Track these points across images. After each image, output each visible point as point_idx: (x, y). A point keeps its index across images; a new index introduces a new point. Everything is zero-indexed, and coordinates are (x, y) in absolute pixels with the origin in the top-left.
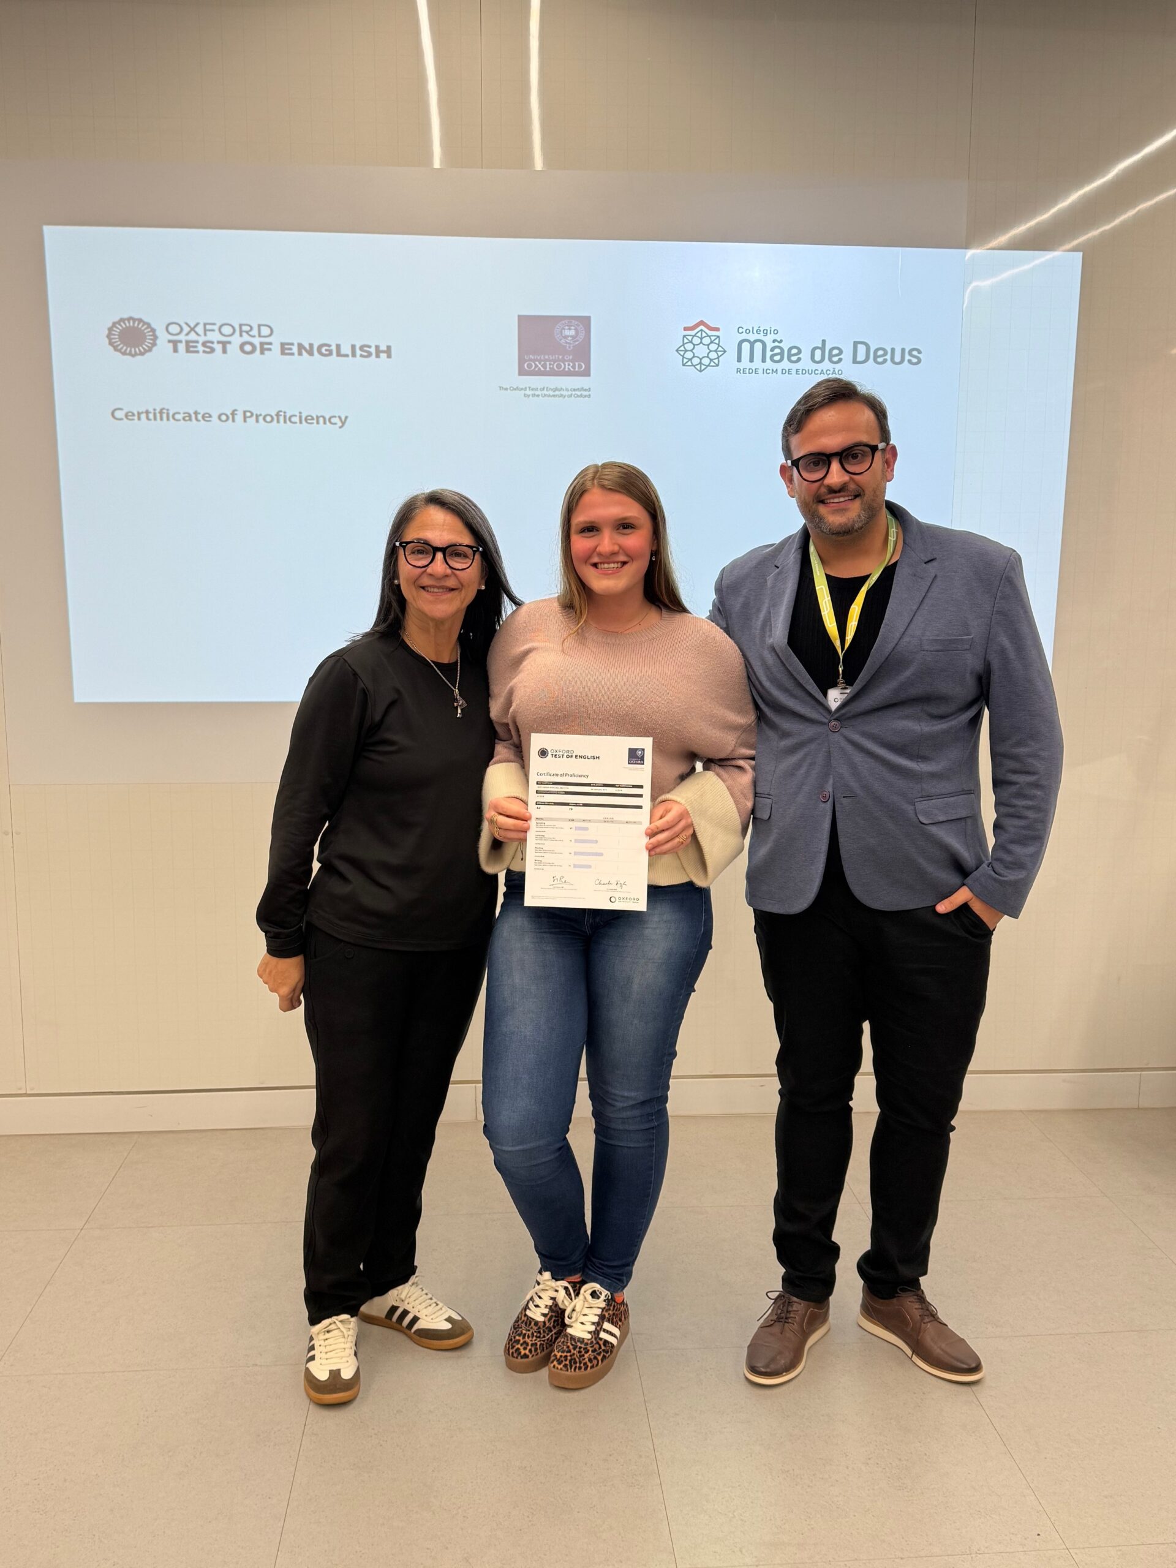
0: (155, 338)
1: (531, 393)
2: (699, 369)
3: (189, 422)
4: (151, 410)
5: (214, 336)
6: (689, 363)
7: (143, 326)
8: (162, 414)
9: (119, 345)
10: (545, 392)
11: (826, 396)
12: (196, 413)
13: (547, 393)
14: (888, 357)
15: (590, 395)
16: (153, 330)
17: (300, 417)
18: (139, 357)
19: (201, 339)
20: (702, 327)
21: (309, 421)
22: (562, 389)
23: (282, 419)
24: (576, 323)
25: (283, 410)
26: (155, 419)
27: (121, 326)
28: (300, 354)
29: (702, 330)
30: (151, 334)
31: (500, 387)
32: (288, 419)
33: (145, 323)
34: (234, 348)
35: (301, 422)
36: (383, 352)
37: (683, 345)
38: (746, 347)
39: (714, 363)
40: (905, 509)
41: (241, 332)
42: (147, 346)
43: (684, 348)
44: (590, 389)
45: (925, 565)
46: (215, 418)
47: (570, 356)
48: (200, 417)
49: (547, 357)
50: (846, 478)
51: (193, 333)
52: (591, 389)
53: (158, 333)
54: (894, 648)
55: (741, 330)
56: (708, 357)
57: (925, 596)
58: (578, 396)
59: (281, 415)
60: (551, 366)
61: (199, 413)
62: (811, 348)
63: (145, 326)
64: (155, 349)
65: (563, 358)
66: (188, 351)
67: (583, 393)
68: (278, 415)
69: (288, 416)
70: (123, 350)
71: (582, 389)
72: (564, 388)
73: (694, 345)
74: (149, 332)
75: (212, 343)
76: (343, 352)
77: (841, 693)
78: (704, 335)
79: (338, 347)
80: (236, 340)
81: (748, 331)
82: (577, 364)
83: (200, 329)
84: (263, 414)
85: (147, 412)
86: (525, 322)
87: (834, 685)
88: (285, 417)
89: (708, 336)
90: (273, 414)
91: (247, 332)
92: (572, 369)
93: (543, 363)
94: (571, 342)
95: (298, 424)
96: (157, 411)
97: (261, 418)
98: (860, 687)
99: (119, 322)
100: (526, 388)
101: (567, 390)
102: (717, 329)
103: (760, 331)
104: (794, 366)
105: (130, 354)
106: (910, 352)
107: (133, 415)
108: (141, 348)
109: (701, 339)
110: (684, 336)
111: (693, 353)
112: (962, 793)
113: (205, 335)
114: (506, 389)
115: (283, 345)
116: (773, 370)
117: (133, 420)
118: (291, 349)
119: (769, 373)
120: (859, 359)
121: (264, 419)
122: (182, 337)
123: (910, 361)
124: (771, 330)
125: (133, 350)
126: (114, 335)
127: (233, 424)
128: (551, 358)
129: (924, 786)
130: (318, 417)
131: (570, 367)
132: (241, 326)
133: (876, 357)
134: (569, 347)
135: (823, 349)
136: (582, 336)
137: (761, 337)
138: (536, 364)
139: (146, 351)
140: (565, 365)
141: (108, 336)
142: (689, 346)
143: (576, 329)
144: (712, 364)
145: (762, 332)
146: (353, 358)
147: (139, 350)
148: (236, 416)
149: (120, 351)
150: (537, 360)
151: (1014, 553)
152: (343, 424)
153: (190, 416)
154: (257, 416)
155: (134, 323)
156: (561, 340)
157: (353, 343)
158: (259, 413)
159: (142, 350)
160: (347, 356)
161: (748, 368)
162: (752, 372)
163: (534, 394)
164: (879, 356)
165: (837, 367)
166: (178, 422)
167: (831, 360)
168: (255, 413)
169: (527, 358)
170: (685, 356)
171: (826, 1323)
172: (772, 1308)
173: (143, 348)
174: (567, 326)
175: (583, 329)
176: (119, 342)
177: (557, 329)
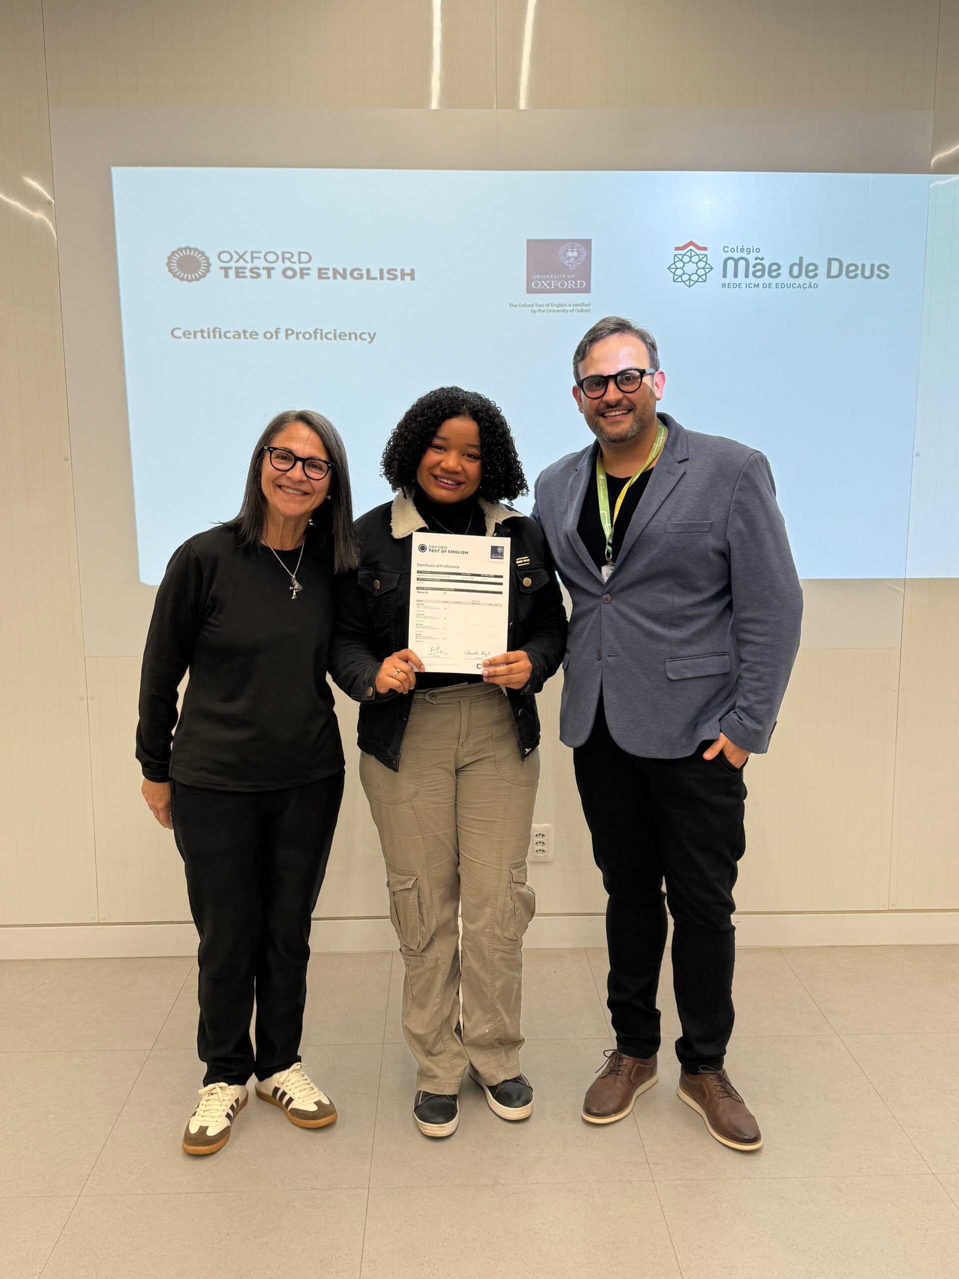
0: (209, 265)
1: (538, 308)
2: (688, 284)
3: (238, 339)
4: (206, 329)
5: (260, 263)
6: (680, 280)
7: (198, 255)
8: (216, 333)
9: (177, 272)
12: (244, 332)
13: (552, 308)
14: (859, 272)
16: (207, 258)
17: (335, 334)
18: (194, 282)
19: (249, 266)
20: (691, 247)
22: (565, 305)
23: (319, 335)
24: (579, 245)
25: (320, 328)
26: (209, 337)
27: (179, 255)
28: (335, 278)
29: (691, 250)
30: (205, 261)
31: (510, 304)
32: (324, 336)
33: (200, 252)
34: (277, 273)
35: (335, 338)
36: (408, 275)
37: (674, 263)
38: (731, 263)
39: (702, 279)
41: (283, 259)
42: (201, 272)
43: (675, 265)
44: (590, 304)
45: (678, 464)
46: (261, 336)
47: (572, 274)
48: (248, 335)
49: (552, 276)
51: (241, 260)
53: (211, 261)
54: (643, 531)
56: (696, 273)
57: (673, 488)
58: (580, 311)
59: (318, 332)
61: (247, 332)
62: (790, 265)
63: (200, 255)
64: (208, 275)
65: (566, 277)
66: (237, 276)
67: (583, 308)
68: (315, 332)
69: (324, 333)
70: (181, 276)
71: (583, 305)
72: (568, 304)
73: (684, 263)
74: (202, 260)
75: (259, 269)
76: (372, 275)
77: (611, 569)
78: (693, 254)
79: (368, 271)
80: (279, 266)
81: (733, 250)
82: (579, 282)
83: (248, 257)
84: (303, 332)
85: (202, 331)
86: (532, 244)
87: (606, 563)
89: (697, 255)
90: (311, 332)
91: (289, 259)
92: (574, 287)
93: (548, 282)
94: (574, 263)
95: (333, 340)
96: (211, 330)
97: (301, 336)
99: (177, 252)
100: (533, 305)
102: (705, 249)
103: (744, 250)
104: (774, 281)
105: (187, 280)
106: (879, 268)
107: (190, 334)
108: (196, 274)
109: (691, 257)
110: (675, 255)
111: (683, 270)
113: (252, 262)
114: (515, 306)
115: (320, 270)
116: (755, 284)
117: (190, 338)
118: (327, 274)
119: (752, 287)
120: (833, 274)
121: (304, 336)
122: (232, 264)
123: (878, 276)
124: (753, 249)
125: (190, 276)
126: (173, 263)
127: (277, 340)
128: (556, 277)
129: (674, 649)
130: (350, 334)
131: (572, 285)
132: (283, 253)
133: (848, 272)
134: (572, 267)
135: (800, 265)
136: (583, 258)
137: (744, 255)
138: (542, 283)
139: (201, 277)
140: (568, 283)
141: (168, 264)
142: (680, 264)
143: (578, 251)
144: (700, 280)
146: (382, 281)
147: (195, 276)
148: (279, 334)
149: (177, 277)
150: (543, 279)
152: (372, 339)
153: (239, 334)
154: (298, 334)
155: (190, 252)
156: (565, 260)
157: (382, 267)
158: (299, 331)
159: (197, 276)
160: (375, 279)
161: (732, 283)
162: (736, 287)
163: (540, 310)
164: (850, 271)
165: (813, 281)
166: (229, 340)
167: (807, 275)
168: (295, 331)
169: (534, 277)
170: (676, 273)
171: (653, 1077)
172: (607, 1063)
173: (199, 274)
174: (571, 248)
175: (585, 250)
176: (177, 270)
177: (562, 251)
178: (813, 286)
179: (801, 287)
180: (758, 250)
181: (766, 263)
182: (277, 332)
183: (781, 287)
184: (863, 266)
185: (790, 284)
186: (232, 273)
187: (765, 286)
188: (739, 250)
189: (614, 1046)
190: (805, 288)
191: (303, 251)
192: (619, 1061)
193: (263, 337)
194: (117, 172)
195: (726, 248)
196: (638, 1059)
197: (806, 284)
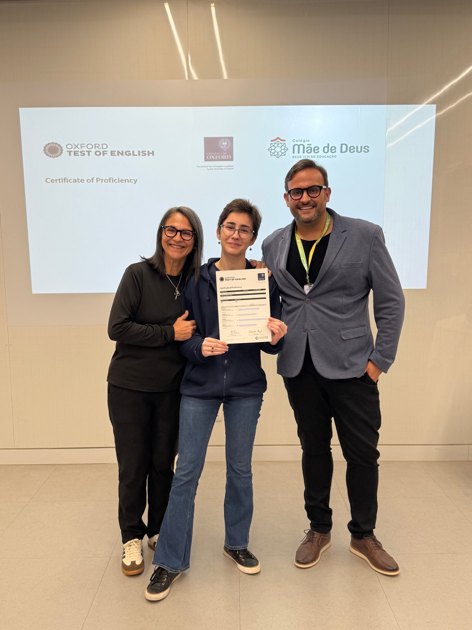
0: (62, 150)
1: (209, 168)
2: (277, 157)
3: (75, 183)
4: (61, 178)
5: (85, 149)
6: (273, 155)
7: (57, 146)
8: (65, 180)
10: (215, 168)
11: (302, 165)
12: (78, 179)
14: (355, 150)
15: (233, 168)
16: (61, 147)
17: (119, 180)
18: (56, 158)
19: (80, 150)
20: (278, 140)
21: (122, 182)
22: (222, 166)
23: (111, 181)
24: (228, 140)
25: (112, 177)
26: (62, 182)
27: (49, 146)
28: (118, 155)
29: (278, 141)
30: (60, 149)
31: (197, 166)
32: (114, 181)
33: (58, 145)
34: (92, 154)
35: (119, 182)
36: (151, 153)
37: (271, 147)
38: (296, 147)
40: (334, 211)
41: (95, 147)
42: (59, 153)
43: (271, 148)
44: (233, 166)
45: (342, 233)
46: (85, 181)
47: (225, 153)
48: (80, 181)
49: (216, 154)
50: (309, 199)
51: (76, 148)
53: (63, 148)
54: (329, 268)
55: (294, 141)
56: (281, 152)
57: (342, 246)
58: (229, 169)
59: (111, 179)
60: (218, 157)
61: (79, 179)
62: (323, 147)
63: (58, 146)
64: (62, 154)
65: (222, 154)
66: (75, 155)
67: (230, 168)
68: (110, 179)
69: (114, 179)
70: (50, 155)
71: (230, 166)
72: (223, 166)
73: (275, 147)
74: (60, 148)
75: (84, 151)
76: (135, 154)
77: (309, 287)
78: (279, 143)
79: (133, 152)
80: (93, 150)
81: (297, 141)
82: (228, 156)
83: (79, 146)
84: (104, 179)
85: (59, 179)
86: (207, 139)
87: (306, 283)
89: (281, 143)
90: (108, 179)
91: (97, 147)
92: (226, 158)
93: (214, 156)
94: (226, 147)
95: (118, 183)
96: (63, 179)
97: (103, 181)
98: (316, 284)
99: (48, 145)
100: (207, 166)
101: (224, 166)
102: (285, 141)
103: (302, 141)
104: (316, 155)
105: (53, 157)
106: (364, 148)
107: (54, 181)
108: (57, 154)
109: (278, 144)
110: (271, 144)
111: (275, 150)
112: (361, 326)
113: (81, 148)
114: (200, 167)
115: (111, 152)
117: (54, 182)
118: (115, 153)
120: (343, 151)
121: (105, 181)
122: (73, 150)
123: (364, 151)
124: (306, 140)
125: (54, 155)
126: (46, 149)
127: (93, 183)
128: (217, 154)
129: (344, 324)
130: (125, 180)
131: (225, 157)
132: (95, 144)
134: (225, 149)
135: (328, 147)
136: (229, 145)
137: (302, 143)
138: (211, 157)
139: (59, 156)
140: (223, 157)
141: (44, 150)
142: (273, 148)
143: (227, 142)
144: (283, 154)
146: (139, 156)
147: (56, 155)
148: (94, 180)
149: (48, 156)
150: (212, 155)
151: (379, 227)
152: (135, 182)
153: (76, 180)
154: (102, 180)
155: (54, 145)
156: (221, 147)
157: (139, 150)
158: (102, 179)
159: (57, 155)
160: (137, 155)
161: (297, 156)
162: (299, 157)
163: (211, 169)
164: (351, 149)
165: (334, 154)
166: (71, 183)
167: (331, 152)
168: (101, 179)
169: (207, 154)
170: (272, 152)
171: (329, 542)
172: (306, 536)
173: (58, 154)
174: (224, 141)
175: (230, 142)
176: (48, 152)
177: (220, 142)
178: (334, 157)
179: (329, 157)
180: (309, 141)
181: (313, 146)
182: (92, 179)
183: (320, 157)
184: (357, 147)
185: (324, 156)
186: (72, 154)
187: (312, 157)
188: (300, 141)
189: (309, 527)
190: (330, 158)
191: (104, 143)
192: (313, 535)
193: (87, 182)
194: (22, 111)
195: (294, 140)
196: (322, 534)
197: (331, 156)
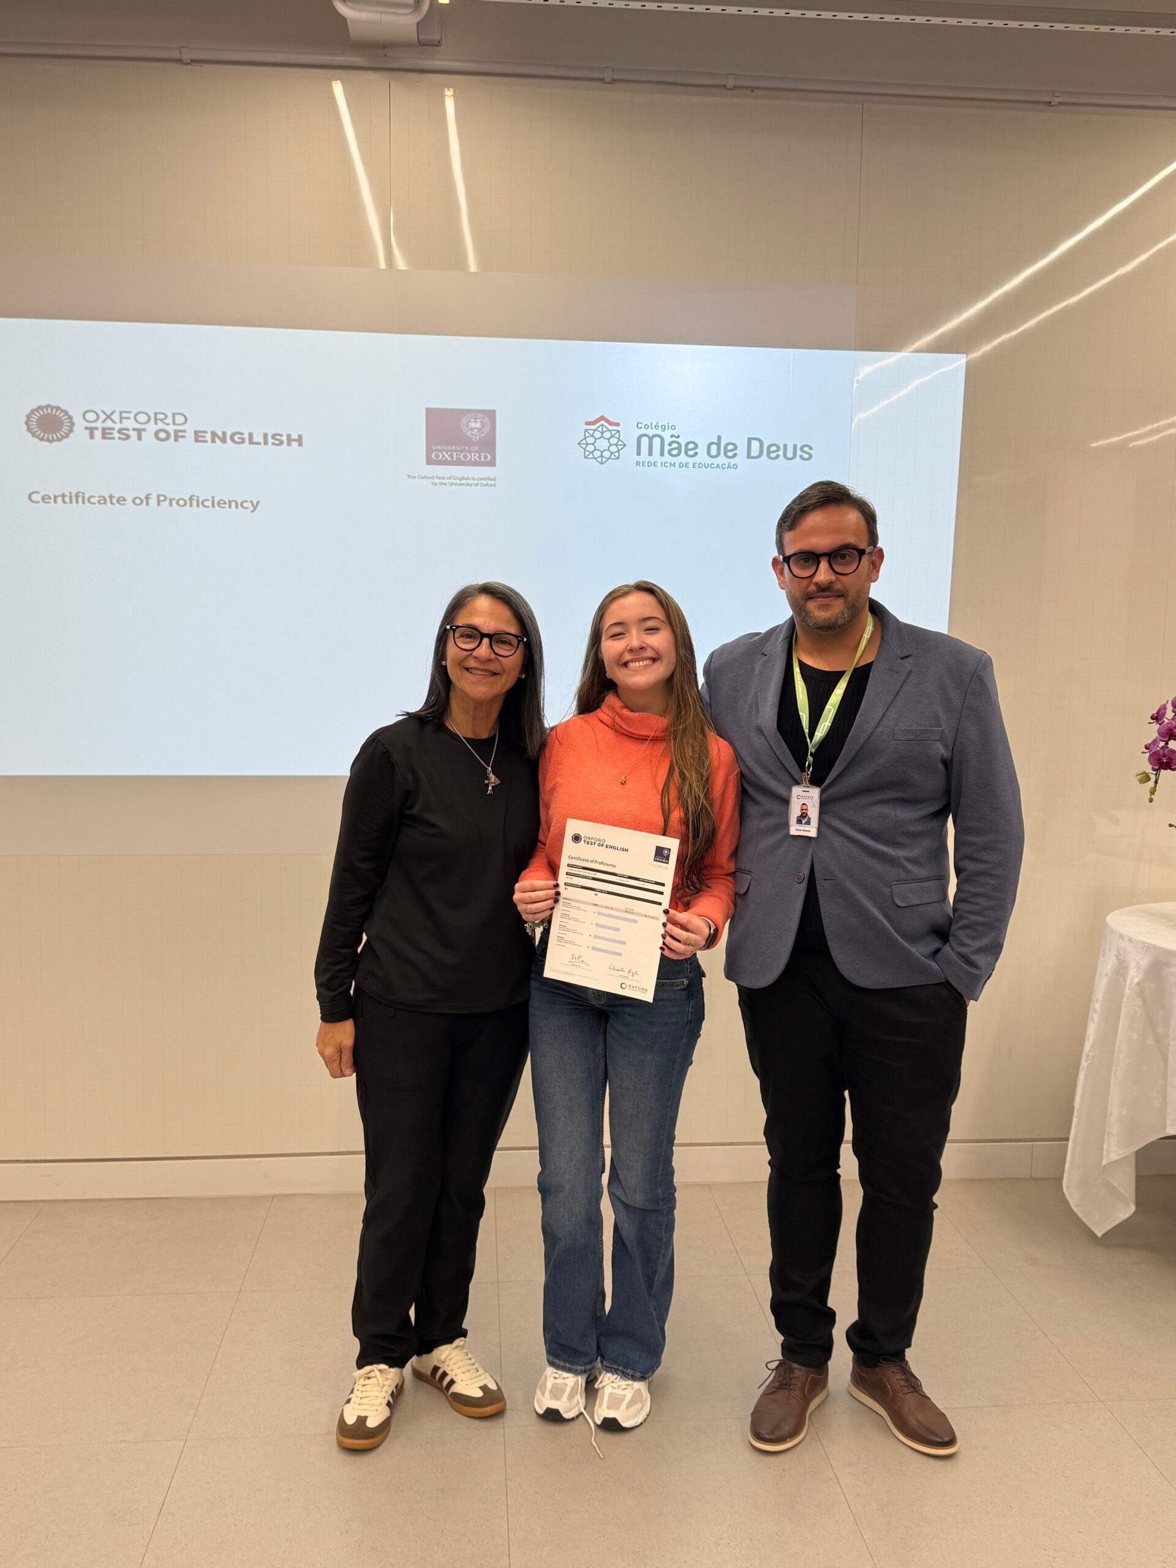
0: (72, 424)
1: (438, 481)
2: (600, 461)
4: (67, 493)
5: (130, 424)
6: (591, 456)
7: (60, 413)
8: (78, 497)
9: (37, 431)
10: (451, 481)
11: (819, 498)
13: (454, 482)
14: (781, 453)
15: (495, 484)
16: (71, 418)
17: (213, 502)
18: (56, 443)
20: (603, 422)
23: (194, 503)
24: (482, 416)
25: (196, 494)
26: (71, 502)
27: (39, 413)
28: (213, 441)
30: (68, 421)
31: (408, 475)
33: (62, 411)
34: (148, 436)
35: (213, 506)
36: (295, 440)
37: (585, 439)
38: (645, 441)
39: (614, 455)
41: (156, 420)
42: (64, 432)
43: (586, 441)
44: (495, 478)
45: (901, 660)
46: (129, 502)
47: (476, 447)
48: (114, 501)
49: (453, 448)
51: (109, 420)
52: (497, 479)
53: (75, 420)
54: (869, 737)
55: (640, 425)
56: (609, 450)
57: (899, 689)
58: (484, 485)
60: (458, 456)
61: (114, 497)
62: (708, 443)
63: (63, 414)
64: (71, 435)
65: (469, 448)
66: (104, 437)
67: (490, 483)
68: (191, 499)
70: (41, 436)
71: (488, 479)
72: (471, 477)
73: (596, 439)
74: (65, 419)
75: (128, 430)
76: (255, 440)
78: (605, 429)
79: (251, 435)
80: (152, 428)
81: (647, 427)
82: (483, 454)
83: (116, 417)
84: (177, 499)
86: (432, 415)
88: (198, 501)
89: (609, 430)
91: (162, 420)
92: (478, 460)
93: (450, 453)
94: (478, 434)
95: (211, 508)
96: (73, 494)
97: (174, 502)
99: (37, 410)
100: (433, 477)
101: (473, 479)
102: (618, 424)
103: (658, 426)
104: (691, 461)
105: (48, 440)
107: (50, 498)
108: (58, 435)
109: (602, 433)
110: (586, 430)
111: (594, 446)
112: (934, 878)
113: (121, 422)
114: (414, 477)
115: (196, 432)
116: (671, 464)
118: (204, 437)
119: (667, 466)
120: (753, 454)
121: (178, 503)
122: (99, 424)
123: (801, 457)
124: (668, 426)
125: (50, 436)
126: (33, 421)
127: (147, 507)
128: (458, 449)
130: (230, 502)
131: (476, 457)
132: (156, 414)
133: (769, 452)
134: (476, 439)
135: (718, 444)
136: (486, 430)
137: (659, 432)
138: (443, 455)
139: (63, 437)
140: (471, 456)
141: (27, 423)
142: (591, 440)
143: (481, 422)
144: (613, 457)
145: (660, 428)
146: (265, 446)
147: (57, 436)
149: (38, 437)
150: (444, 450)
151: (985, 654)
152: (255, 508)
153: (105, 500)
154: (171, 500)
155: (52, 410)
156: (467, 432)
157: (266, 432)
158: (172, 497)
160: (259, 443)
161: (647, 461)
162: (651, 466)
163: (442, 483)
164: (772, 451)
165: (733, 461)
166: (93, 505)
167: (726, 455)
168: (168, 497)
169: (433, 447)
170: (587, 449)
172: (773, 1375)
173: (61, 435)
174: (474, 419)
175: (489, 422)
176: (37, 428)
177: (464, 421)
178: (732, 466)
179: (719, 468)
180: (673, 428)
181: (683, 441)
182: (147, 498)
183: (699, 467)
184: (785, 446)
185: (708, 464)
186: (98, 434)
187: (682, 465)
188: (653, 427)
190: (724, 469)
191: (178, 412)
193: (132, 504)
196: (810, 1369)
197: (725, 464)
